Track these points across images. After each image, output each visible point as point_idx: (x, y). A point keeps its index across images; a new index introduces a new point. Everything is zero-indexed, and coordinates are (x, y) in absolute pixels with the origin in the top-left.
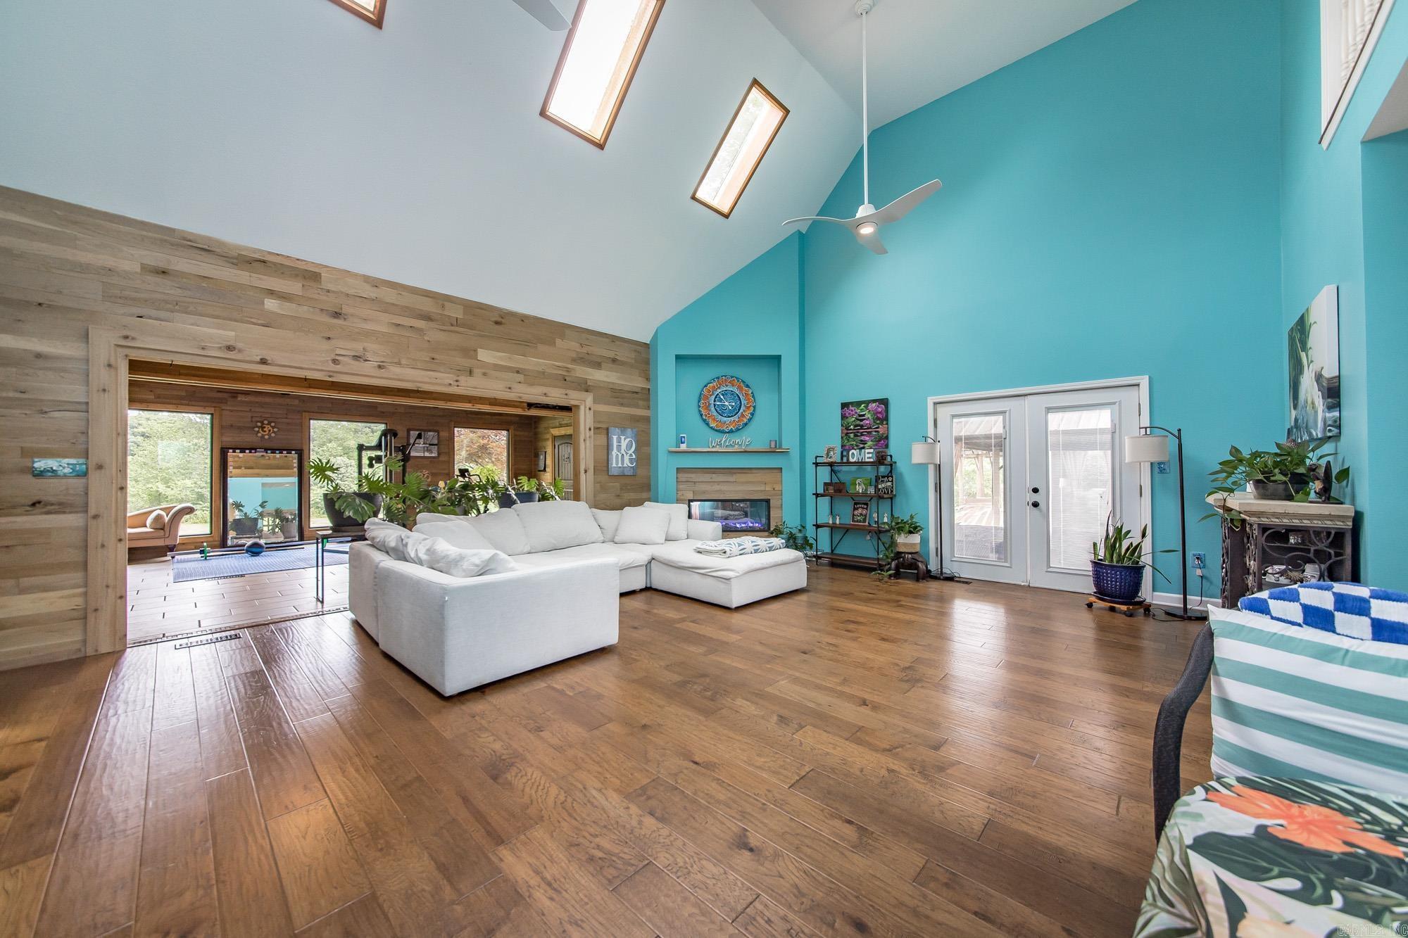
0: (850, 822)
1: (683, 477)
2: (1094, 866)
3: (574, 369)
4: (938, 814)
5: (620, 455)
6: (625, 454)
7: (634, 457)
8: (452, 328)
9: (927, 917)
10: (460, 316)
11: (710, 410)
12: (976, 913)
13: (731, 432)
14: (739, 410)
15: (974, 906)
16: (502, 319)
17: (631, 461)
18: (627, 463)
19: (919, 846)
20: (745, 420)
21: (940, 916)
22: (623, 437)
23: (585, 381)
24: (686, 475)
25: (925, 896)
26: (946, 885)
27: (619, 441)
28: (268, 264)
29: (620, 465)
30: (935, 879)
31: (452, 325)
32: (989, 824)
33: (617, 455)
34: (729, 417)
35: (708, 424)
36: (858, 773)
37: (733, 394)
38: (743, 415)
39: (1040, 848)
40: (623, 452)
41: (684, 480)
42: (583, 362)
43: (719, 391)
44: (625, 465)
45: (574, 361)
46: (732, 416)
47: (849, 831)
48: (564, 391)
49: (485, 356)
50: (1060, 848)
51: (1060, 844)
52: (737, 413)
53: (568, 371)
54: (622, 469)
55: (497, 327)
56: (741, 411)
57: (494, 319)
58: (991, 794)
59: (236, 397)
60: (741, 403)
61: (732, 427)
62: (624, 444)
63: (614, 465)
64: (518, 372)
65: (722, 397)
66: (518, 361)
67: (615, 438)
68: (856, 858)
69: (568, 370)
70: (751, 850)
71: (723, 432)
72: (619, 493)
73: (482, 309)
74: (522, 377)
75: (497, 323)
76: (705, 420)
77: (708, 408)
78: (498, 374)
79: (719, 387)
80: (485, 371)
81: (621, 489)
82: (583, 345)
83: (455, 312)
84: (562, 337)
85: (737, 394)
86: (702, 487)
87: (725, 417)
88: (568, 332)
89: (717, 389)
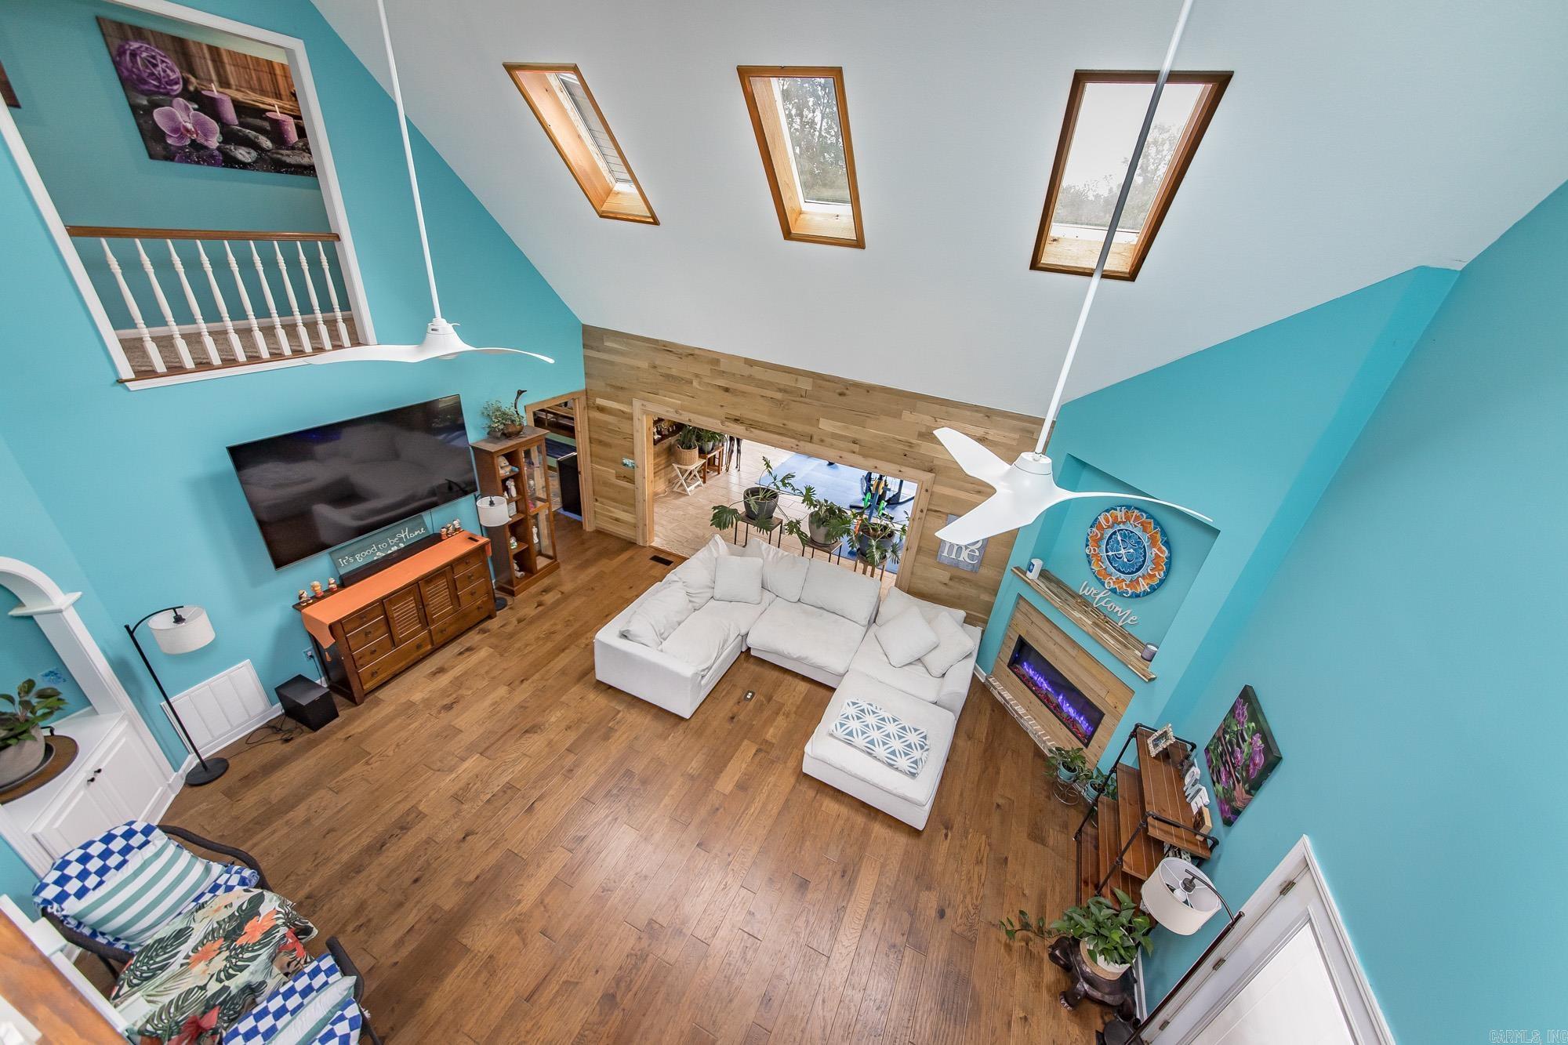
0: (477, 878)
2: (427, 995)
3: (918, 445)
4: (477, 922)
5: (955, 548)
6: (963, 549)
7: (977, 554)
8: (801, 399)
9: (415, 906)
10: (809, 388)
11: (1099, 547)
12: (413, 926)
13: (1113, 591)
14: (1138, 570)
15: (417, 927)
16: (845, 388)
17: (972, 557)
18: (964, 557)
19: (456, 909)
20: (1138, 589)
21: (415, 911)
23: (932, 459)
25: (427, 906)
26: (430, 917)
28: (695, 356)
29: (953, 556)
30: (434, 913)
31: (802, 396)
32: (466, 949)
33: (951, 545)
34: (1119, 571)
35: (1090, 562)
36: (521, 882)
37: (1138, 543)
38: (1138, 581)
39: (443, 970)
41: (1024, 610)
43: (1122, 526)
44: (961, 559)
45: (921, 435)
46: (1123, 573)
47: (472, 877)
48: (899, 467)
49: (826, 425)
50: (442, 981)
51: (445, 983)
52: (1132, 572)
53: (911, 447)
54: (955, 561)
55: (841, 398)
56: (1140, 573)
57: (838, 391)
58: (491, 957)
60: (1144, 561)
61: (1117, 586)
63: (945, 554)
64: (854, 442)
65: (1119, 538)
66: (853, 432)
68: (453, 880)
69: (911, 445)
70: (464, 838)
71: (1104, 585)
72: (947, 581)
73: (829, 381)
74: (856, 448)
75: (841, 394)
76: (1088, 556)
77: (1097, 542)
78: (834, 442)
79: (1124, 523)
80: (823, 438)
81: (951, 579)
82: (939, 420)
83: (805, 385)
84: (913, 410)
85: (1144, 547)
86: (1037, 633)
87: (1114, 567)
88: (920, 404)
89: (1120, 523)
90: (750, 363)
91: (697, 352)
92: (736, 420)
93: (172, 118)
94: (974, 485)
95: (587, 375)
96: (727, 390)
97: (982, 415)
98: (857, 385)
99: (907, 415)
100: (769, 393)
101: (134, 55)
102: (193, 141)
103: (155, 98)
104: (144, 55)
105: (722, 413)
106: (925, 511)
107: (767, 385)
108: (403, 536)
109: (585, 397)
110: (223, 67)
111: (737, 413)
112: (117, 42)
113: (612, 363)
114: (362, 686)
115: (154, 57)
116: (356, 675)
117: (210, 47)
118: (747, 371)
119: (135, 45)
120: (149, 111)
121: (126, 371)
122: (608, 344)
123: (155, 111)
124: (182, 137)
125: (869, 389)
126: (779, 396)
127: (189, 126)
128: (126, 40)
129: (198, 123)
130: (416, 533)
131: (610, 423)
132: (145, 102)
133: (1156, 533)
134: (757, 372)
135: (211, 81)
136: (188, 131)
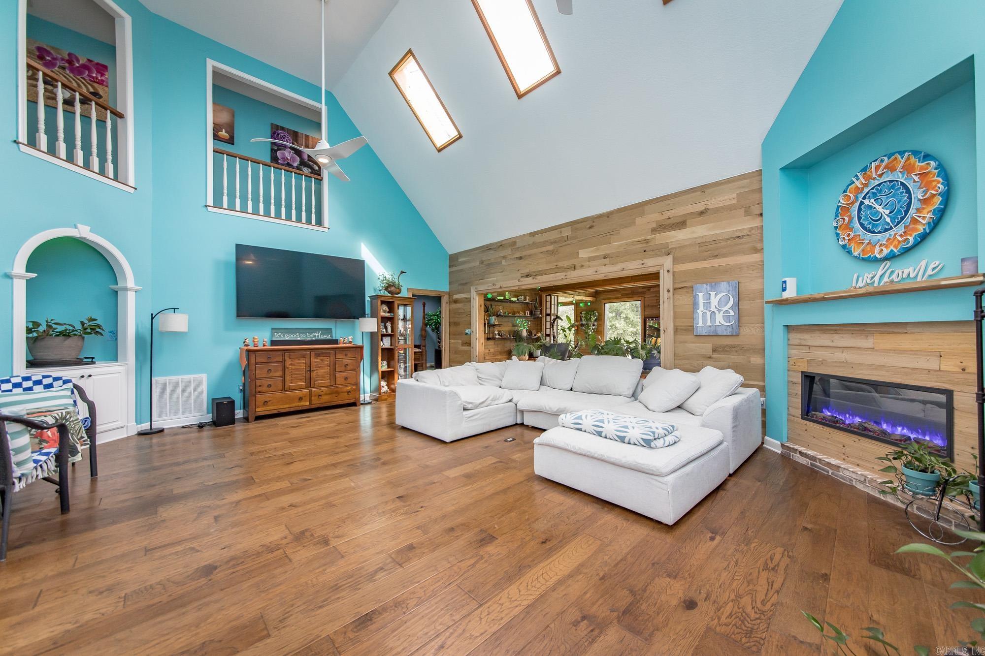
1: (796, 337)
3: (653, 239)
5: (709, 314)
6: (717, 312)
7: (732, 313)
8: (565, 243)
10: (569, 234)
11: (852, 230)
13: (891, 257)
14: (907, 212)
16: (590, 223)
17: (727, 318)
18: (720, 319)
20: (921, 229)
22: (713, 294)
23: (666, 245)
24: (799, 336)
27: (708, 297)
29: (709, 324)
31: (565, 241)
33: (704, 314)
34: (886, 231)
35: (849, 252)
37: (893, 187)
38: (915, 221)
40: (713, 309)
41: (796, 342)
42: (664, 228)
43: (866, 190)
44: (717, 324)
45: (654, 231)
46: (892, 228)
48: (640, 262)
49: (583, 254)
52: (902, 218)
53: (647, 243)
54: (713, 329)
55: (591, 230)
56: (912, 211)
57: (588, 226)
59: (650, 289)
60: (910, 196)
61: (892, 248)
62: (714, 301)
63: (700, 324)
64: (605, 258)
65: (870, 202)
66: (604, 249)
67: (701, 295)
69: (647, 241)
71: (876, 260)
72: (710, 353)
73: (581, 222)
74: (607, 261)
75: (590, 228)
76: (844, 247)
77: (848, 227)
78: (590, 263)
79: (866, 185)
80: (583, 264)
81: (714, 351)
82: (663, 213)
83: (567, 232)
84: (642, 215)
85: (902, 184)
86: (820, 354)
87: (880, 232)
88: (647, 208)
89: (863, 189)
90: (532, 234)
91: (504, 243)
92: (527, 276)
93: (284, 154)
94: (709, 252)
95: (450, 283)
96: (521, 258)
97: (700, 192)
98: (600, 216)
99: (639, 220)
100: (544, 249)
101: (278, 134)
102: (288, 163)
103: (280, 147)
104: (282, 135)
105: (519, 275)
106: (672, 290)
107: (545, 243)
108: (317, 335)
109: (448, 296)
110: (308, 140)
111: (527, 271)
112: (274, 130)
113: (461, 270)
114: (255, 408)
115: (285, 136)
116: (254, 398)
117: (306, 135)
118: (531, 240)
119: (280, 132)
120: (276, 151)
121: (210, 202)
122: (461, 260)
123: (278, 152)
124: (285, 161)
125: (608, 215)
126: (551, 248)
127: (289, 158)
128: (278, 130)
129: (292, 157)
130: (325, 336)
131: (459, 309)
132: (276, 148)
133: (908, 159)
134: (539, 239)
135: (302, 145)
136: (287, 159)
